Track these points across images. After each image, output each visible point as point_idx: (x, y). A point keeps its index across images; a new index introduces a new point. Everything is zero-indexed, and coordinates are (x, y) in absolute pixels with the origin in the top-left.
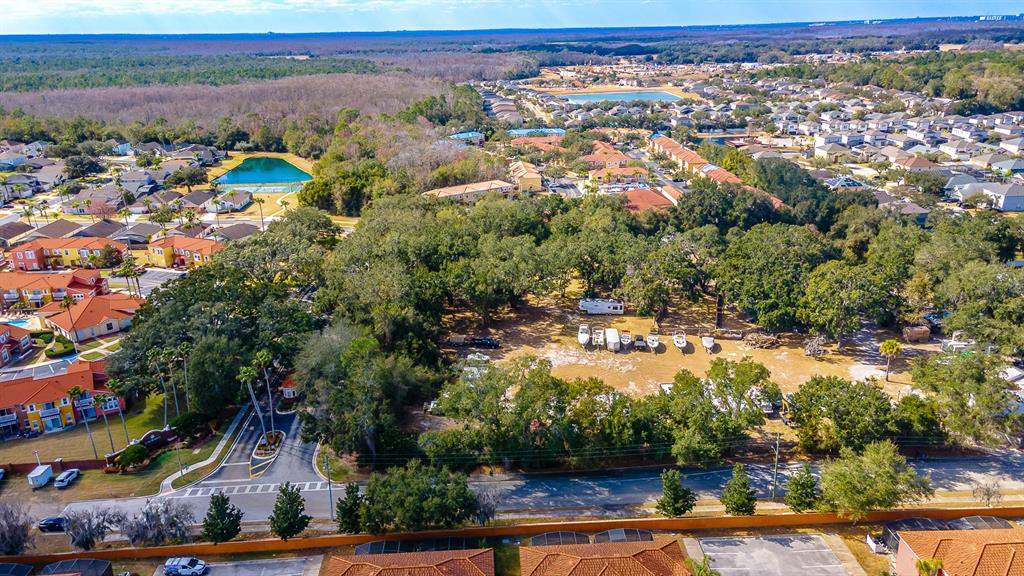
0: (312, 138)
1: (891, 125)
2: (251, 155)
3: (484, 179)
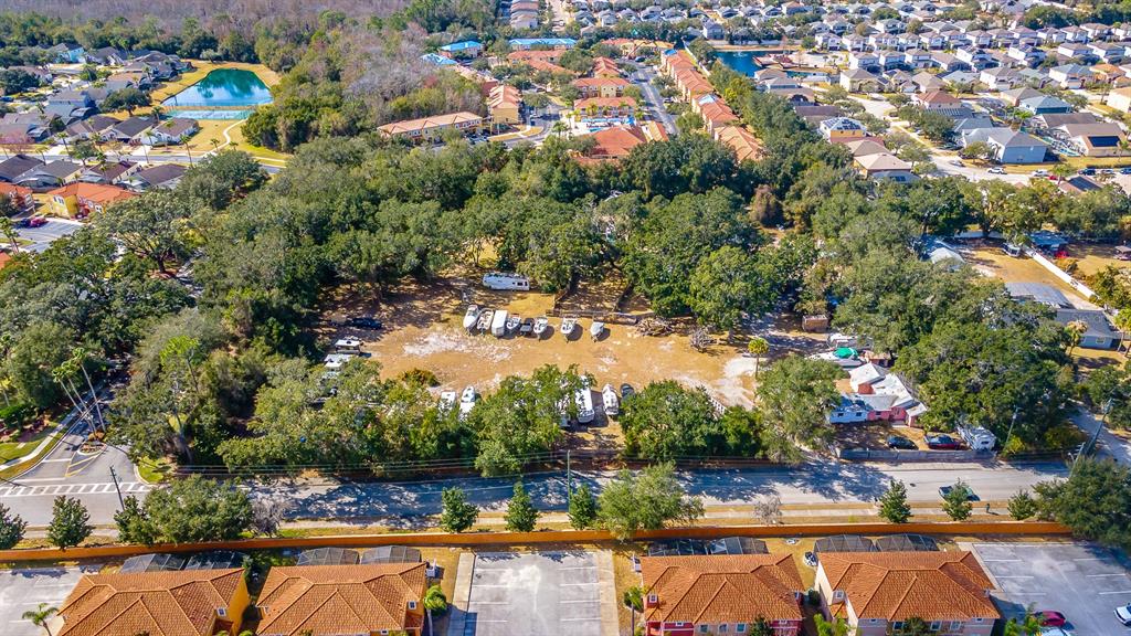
0: (285, 47)
1: (946, 39)
2: (218, 67)
3: (453, 110)
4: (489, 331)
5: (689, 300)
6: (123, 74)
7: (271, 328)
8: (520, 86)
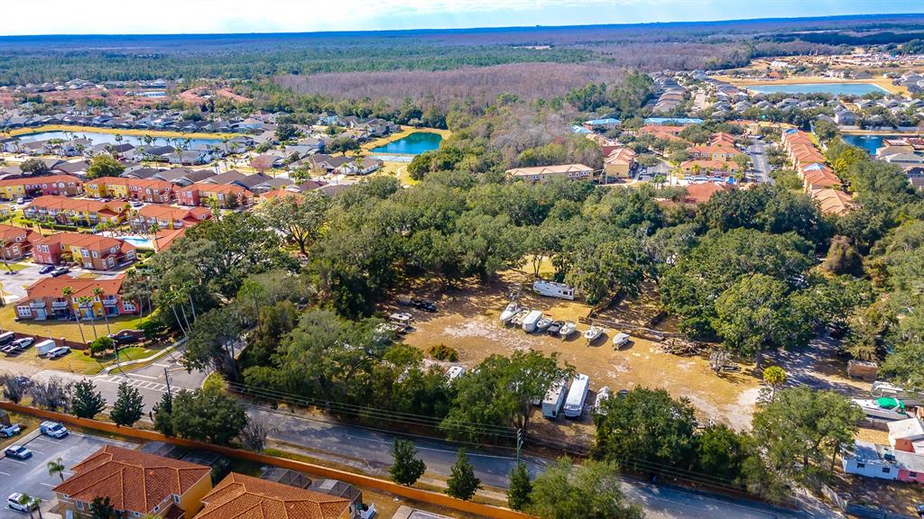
0: (465, 117)
2: (419, 130)
3: (573, 162)
4: (519, 327)
5: (714, 323)
6: (354, 130)
7: (342, 295)
8: (638, 150)
